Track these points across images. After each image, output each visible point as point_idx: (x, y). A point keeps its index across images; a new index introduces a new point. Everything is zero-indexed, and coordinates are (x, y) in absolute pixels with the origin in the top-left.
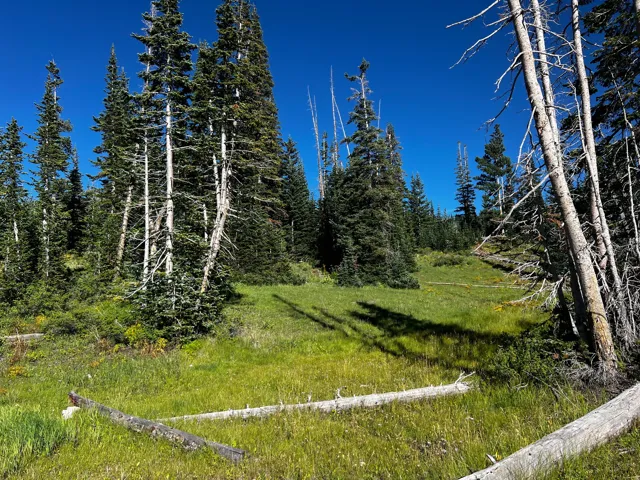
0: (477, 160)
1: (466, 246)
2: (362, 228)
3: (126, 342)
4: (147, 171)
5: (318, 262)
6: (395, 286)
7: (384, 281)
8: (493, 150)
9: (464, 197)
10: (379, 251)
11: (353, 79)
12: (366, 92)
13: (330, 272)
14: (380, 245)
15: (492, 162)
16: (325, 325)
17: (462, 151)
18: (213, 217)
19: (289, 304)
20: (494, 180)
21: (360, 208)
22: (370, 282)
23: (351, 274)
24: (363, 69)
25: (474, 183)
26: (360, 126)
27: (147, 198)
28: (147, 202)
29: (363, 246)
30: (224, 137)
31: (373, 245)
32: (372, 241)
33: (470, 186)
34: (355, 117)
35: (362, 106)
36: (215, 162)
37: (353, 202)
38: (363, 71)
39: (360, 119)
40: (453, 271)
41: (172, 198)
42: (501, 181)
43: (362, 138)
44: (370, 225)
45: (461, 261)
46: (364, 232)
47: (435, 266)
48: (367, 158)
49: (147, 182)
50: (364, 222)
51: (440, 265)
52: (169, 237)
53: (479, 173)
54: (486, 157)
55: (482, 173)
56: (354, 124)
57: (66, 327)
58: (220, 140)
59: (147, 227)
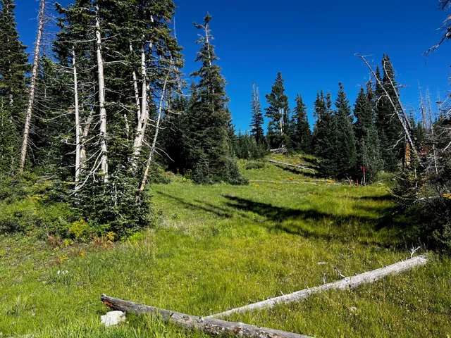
0: (267, 96)
1: (262, 155)
2: (209, 141)
3: (72, 236)
4: (76, 82)
5: (167, 167)
6: (233, 183)
7: (225, 180)
8: (277, 90)
9: (257, 122)
10: (222, 158)
11: (199, 27)
12: (210, 38)
13: (183, 174)
14: (222, 153)
15: (276, 98)
16: (219, 214)
17: (255, 89)
18: (134, 126)
19: (176, 199)
20: (277, 110)
21: (207, 127)
22: (216, 181)
23: (205, 175)
24: (207, 20)
25: (264, 113)
26: (205, 64)
27: (77, 106)
28: (77, 110)
29: (211, 154)
30: (143, 56)
31: (217, 154)
32: (217, 150)
33: (260, 114)
34: (201, 57)
35: (206, 49)
36: (135, 78)
37: (202, 121)
38: (207, 22)
39: (206, 58)
40: (260, 172)
41: (104, 107)
42: (281, 111)
43: (207, 73)
44: (214, 139)
45: (263, 166)
46: (211, 143)
47: (247, 169)
48: (211, 89)
49: (76, 91)
50: (210, 136)
51: (250, 168)
52: (104, 142)
53: (268, 106)
54: (272, 95)
55: (270, 105)
56: (201, 62)
57: (7, 225)
58: (140, 58)
59: (78, 133)
